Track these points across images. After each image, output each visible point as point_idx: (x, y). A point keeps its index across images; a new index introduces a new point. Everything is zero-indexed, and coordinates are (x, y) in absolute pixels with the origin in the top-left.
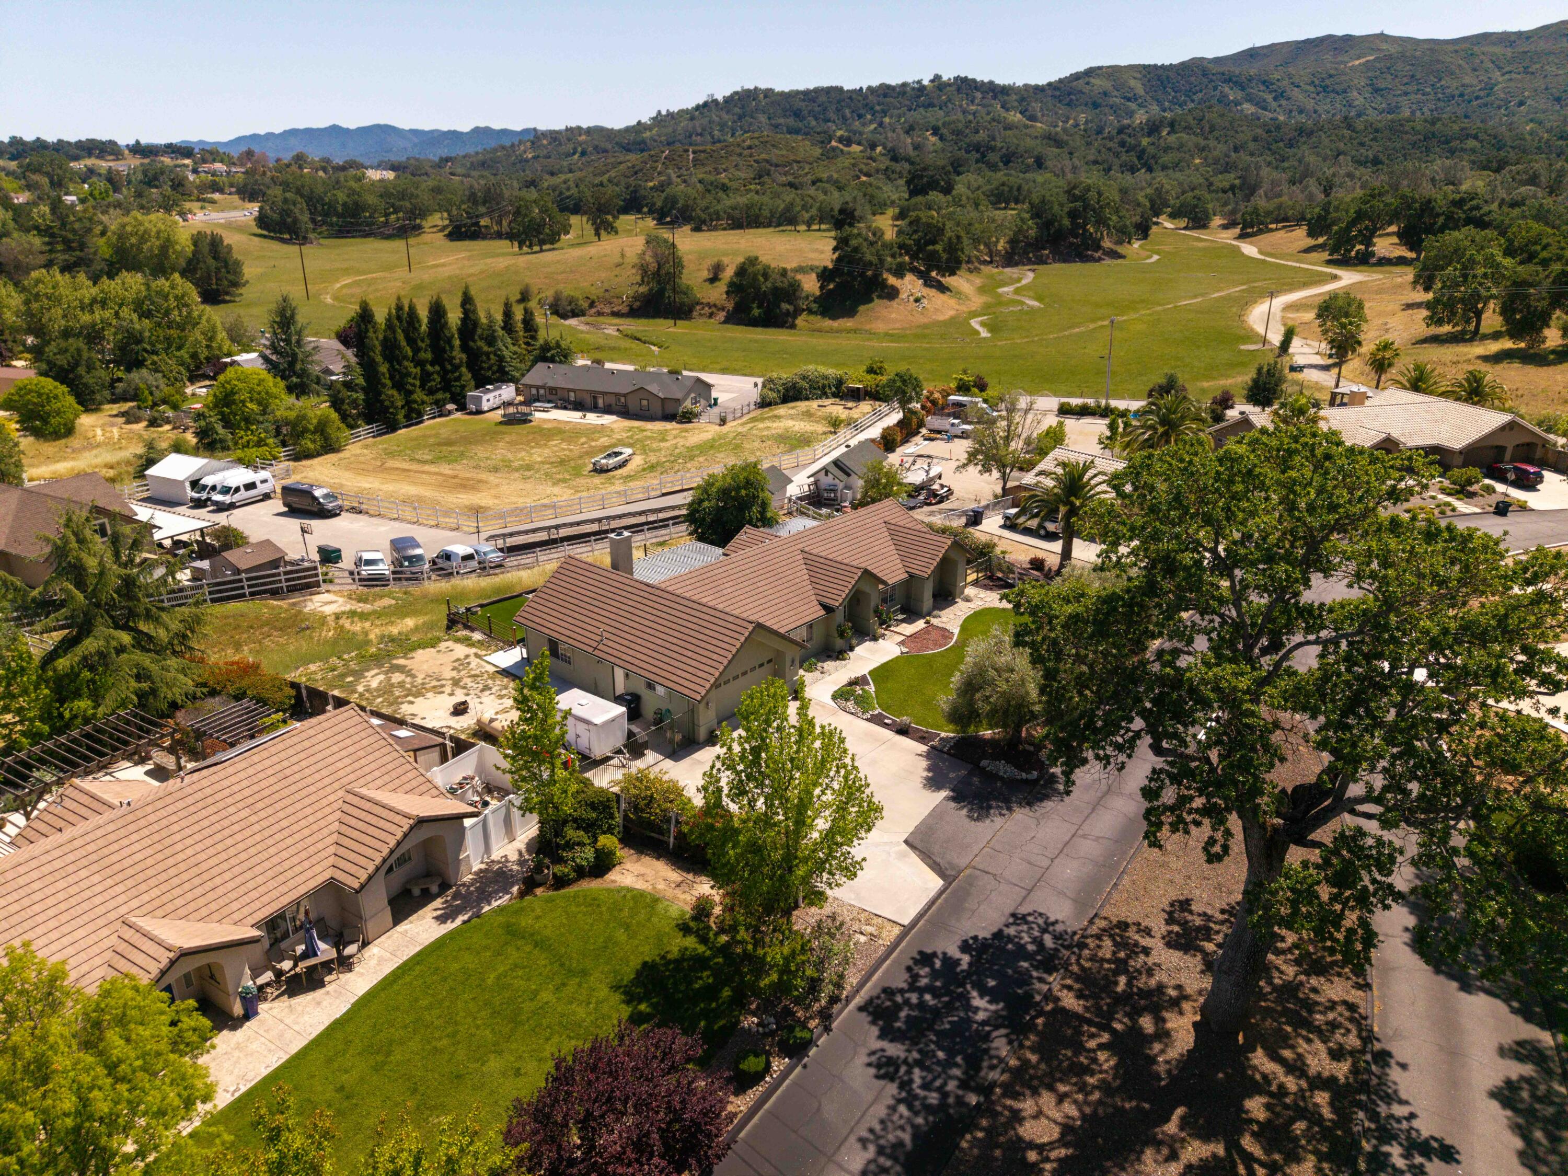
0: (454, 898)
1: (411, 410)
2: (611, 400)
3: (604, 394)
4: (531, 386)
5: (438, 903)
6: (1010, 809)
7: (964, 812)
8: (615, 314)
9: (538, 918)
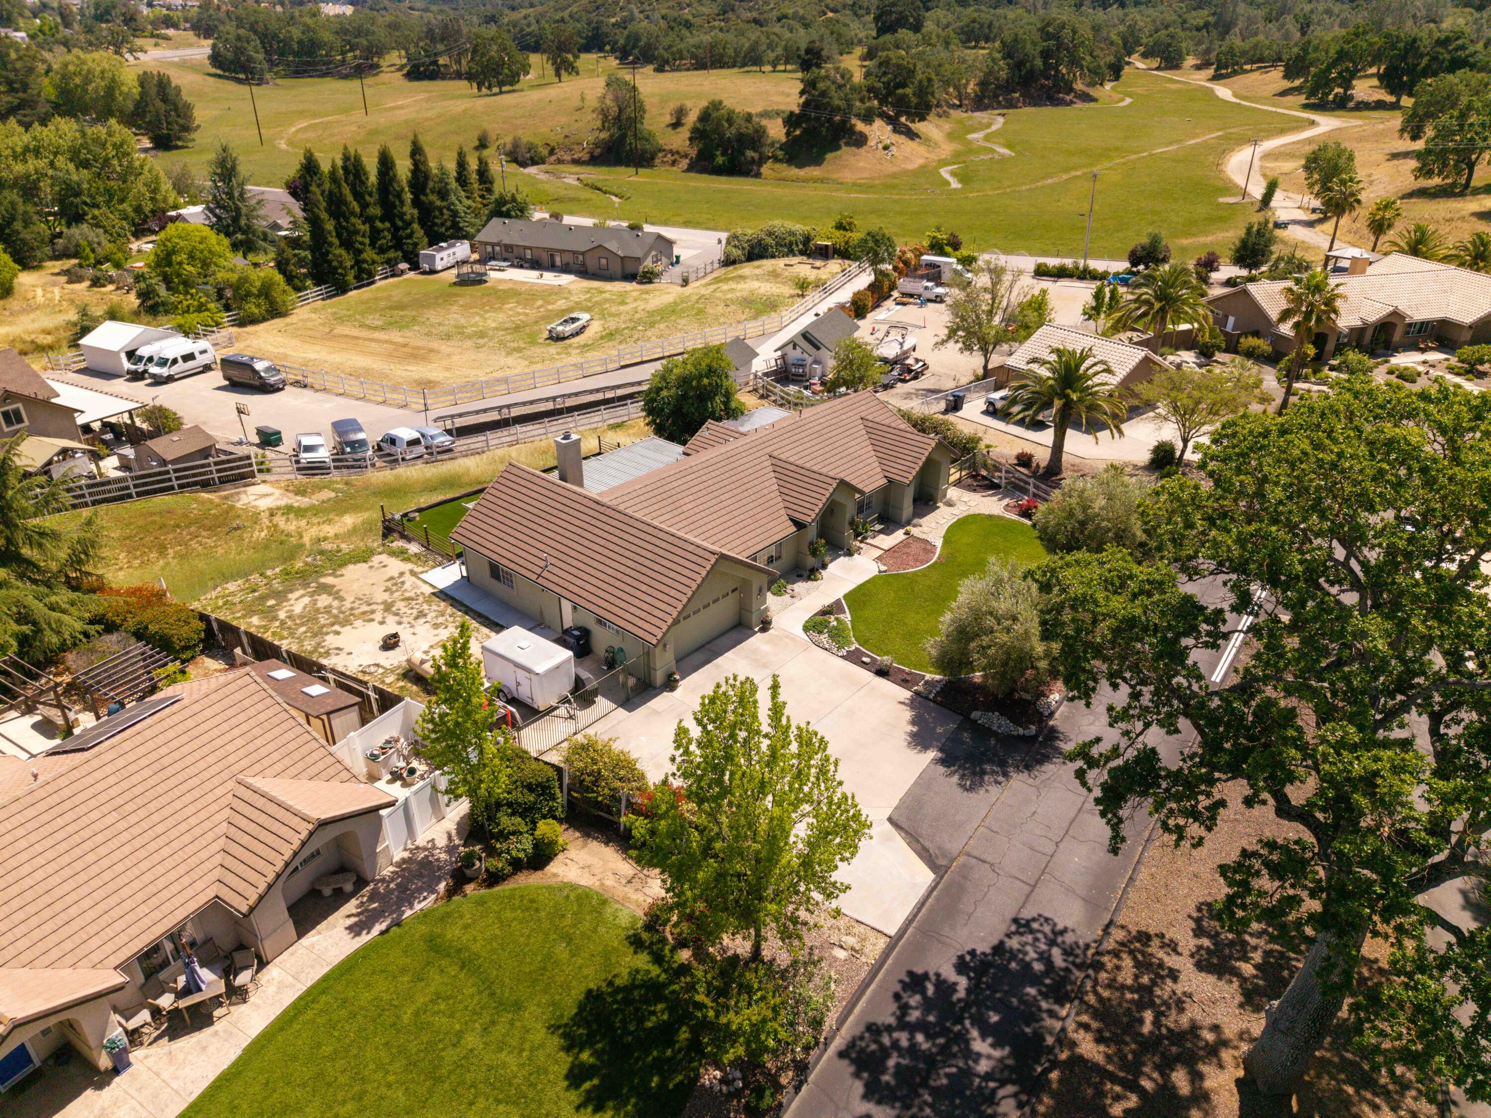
0: (371, 899)
1: (361, 271)
2: (568, 258)
3: (562, 252)
4: (486, 244)
5: (351, 906)
6: (1006, 774)
7: (955, 779)
8: (576, 162)
9: (467, 927)
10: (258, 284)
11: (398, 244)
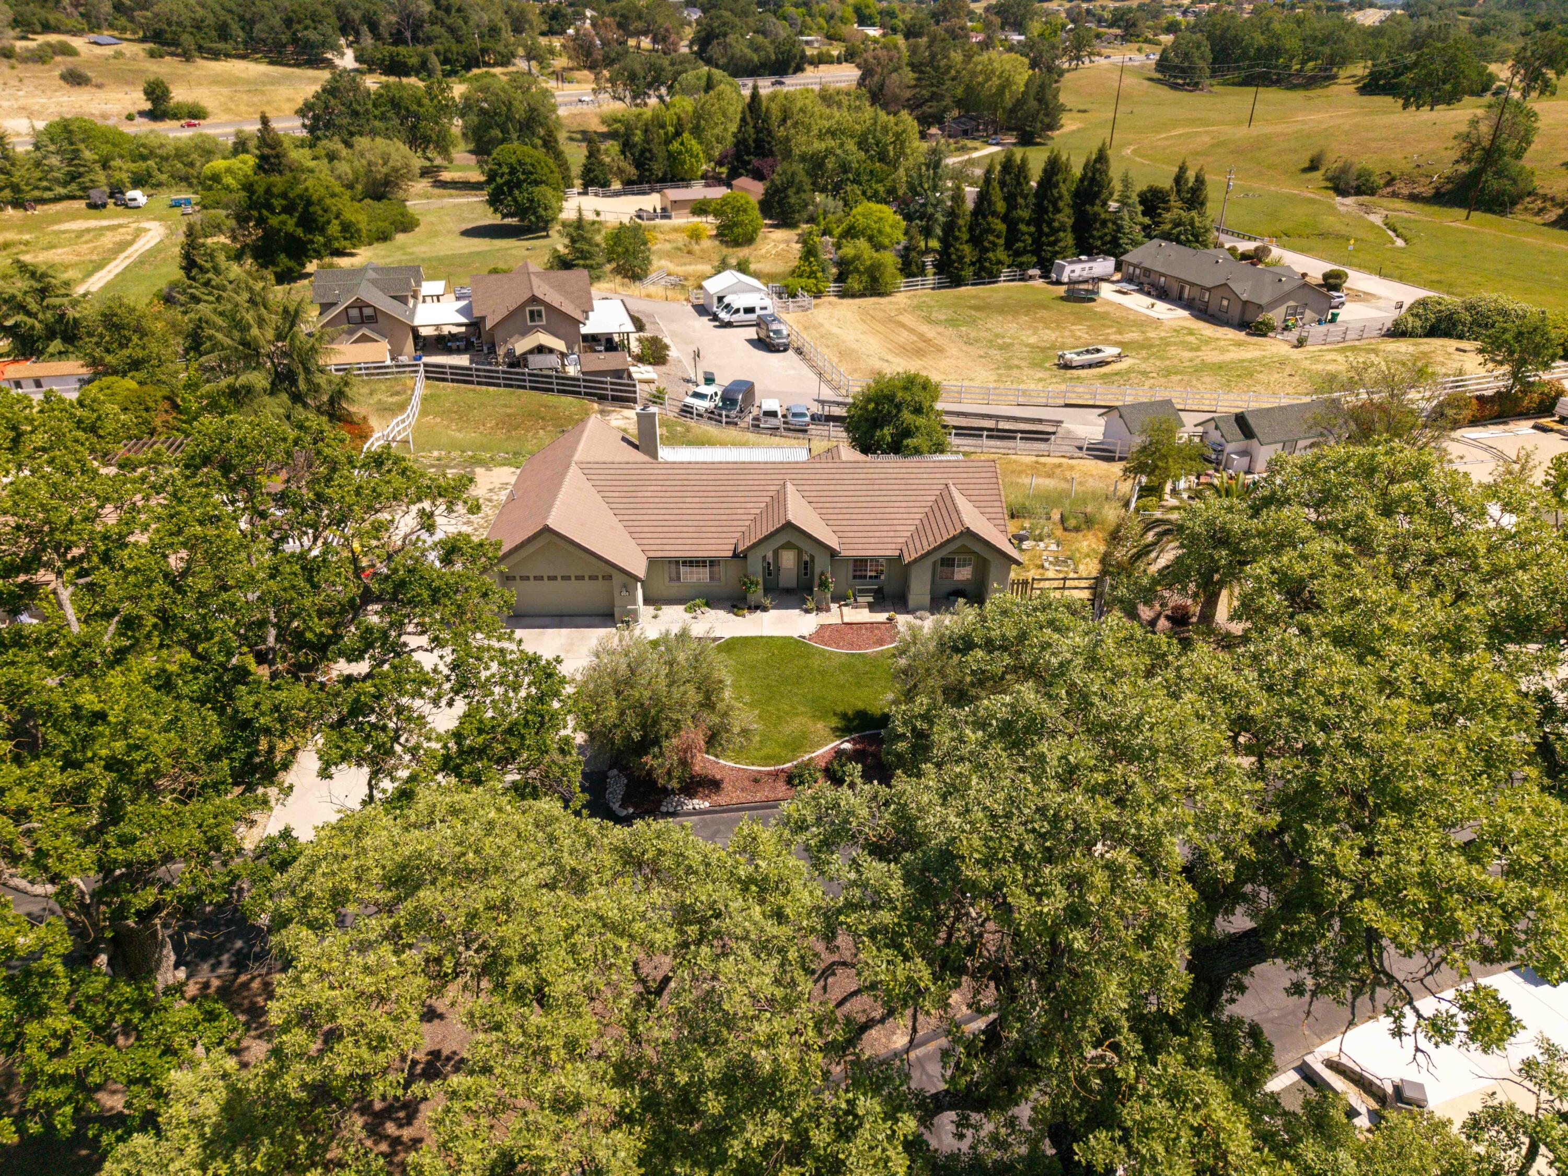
1: (982, 268)
2: (1196, 293)
3: (1192, 285)
4: (1130, 264)
10: (868, 263)
11: (1037, 250)
